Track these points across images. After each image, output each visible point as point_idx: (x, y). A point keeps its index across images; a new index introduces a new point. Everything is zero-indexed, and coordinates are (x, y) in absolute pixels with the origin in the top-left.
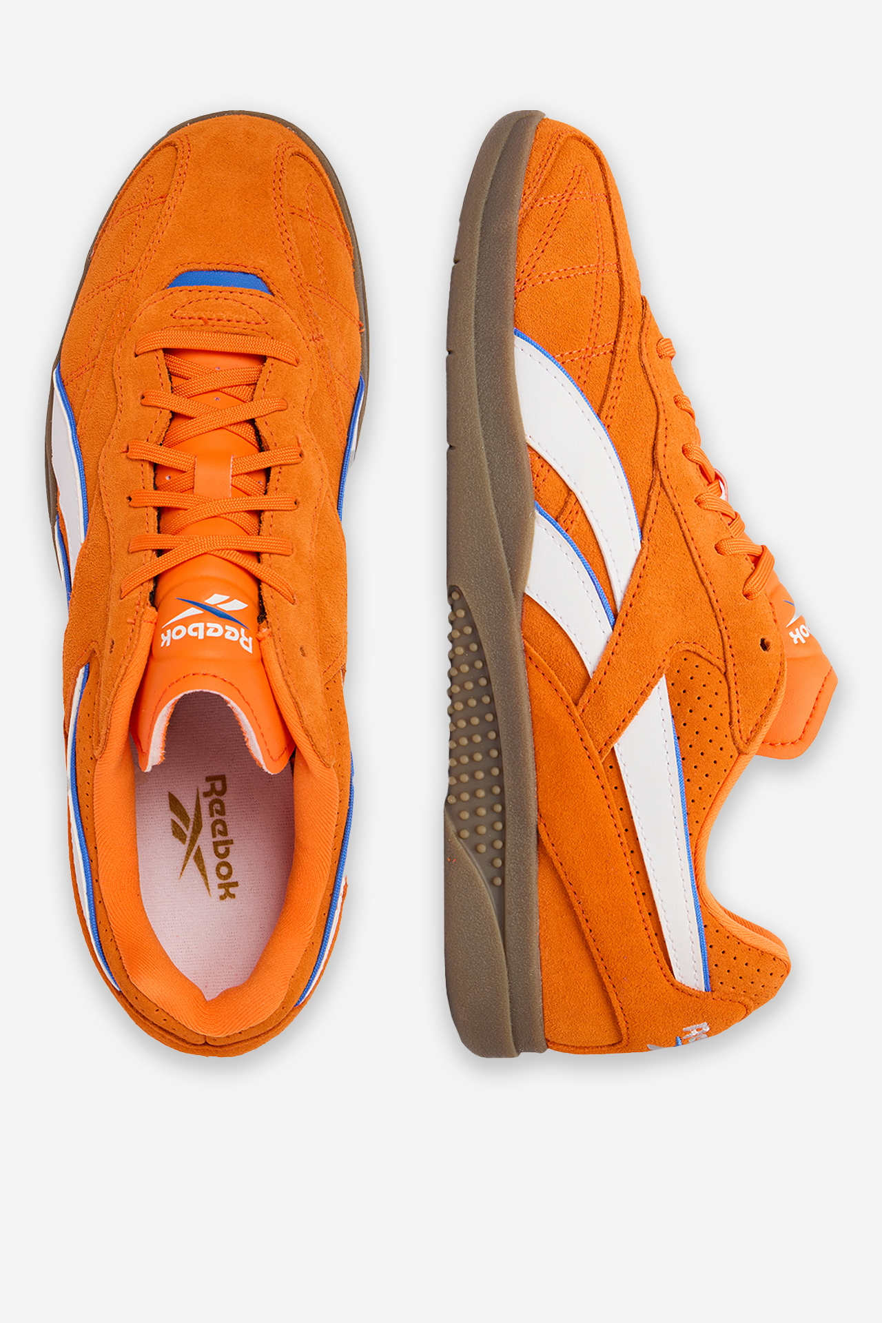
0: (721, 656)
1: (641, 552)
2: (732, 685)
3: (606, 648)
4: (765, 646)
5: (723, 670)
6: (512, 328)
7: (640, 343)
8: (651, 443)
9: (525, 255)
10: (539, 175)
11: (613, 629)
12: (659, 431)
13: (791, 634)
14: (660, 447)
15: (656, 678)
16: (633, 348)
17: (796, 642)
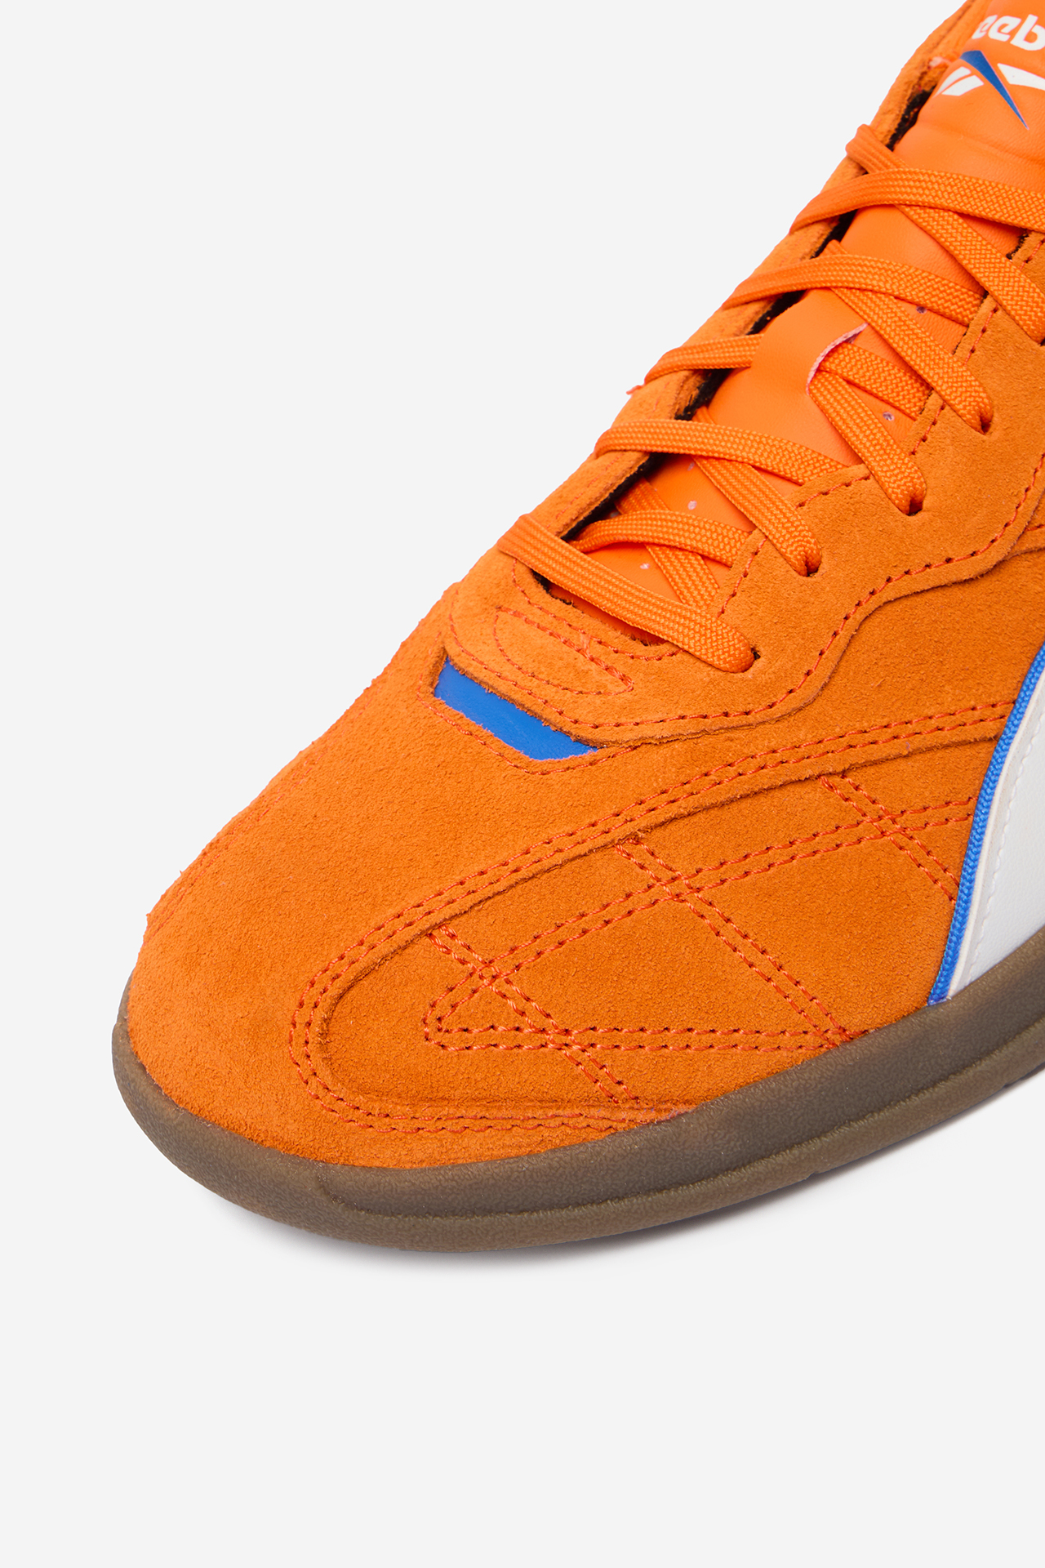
6: (933, 1012)
7: (781, 718)
12: (927, 586)
16: (801, 731)
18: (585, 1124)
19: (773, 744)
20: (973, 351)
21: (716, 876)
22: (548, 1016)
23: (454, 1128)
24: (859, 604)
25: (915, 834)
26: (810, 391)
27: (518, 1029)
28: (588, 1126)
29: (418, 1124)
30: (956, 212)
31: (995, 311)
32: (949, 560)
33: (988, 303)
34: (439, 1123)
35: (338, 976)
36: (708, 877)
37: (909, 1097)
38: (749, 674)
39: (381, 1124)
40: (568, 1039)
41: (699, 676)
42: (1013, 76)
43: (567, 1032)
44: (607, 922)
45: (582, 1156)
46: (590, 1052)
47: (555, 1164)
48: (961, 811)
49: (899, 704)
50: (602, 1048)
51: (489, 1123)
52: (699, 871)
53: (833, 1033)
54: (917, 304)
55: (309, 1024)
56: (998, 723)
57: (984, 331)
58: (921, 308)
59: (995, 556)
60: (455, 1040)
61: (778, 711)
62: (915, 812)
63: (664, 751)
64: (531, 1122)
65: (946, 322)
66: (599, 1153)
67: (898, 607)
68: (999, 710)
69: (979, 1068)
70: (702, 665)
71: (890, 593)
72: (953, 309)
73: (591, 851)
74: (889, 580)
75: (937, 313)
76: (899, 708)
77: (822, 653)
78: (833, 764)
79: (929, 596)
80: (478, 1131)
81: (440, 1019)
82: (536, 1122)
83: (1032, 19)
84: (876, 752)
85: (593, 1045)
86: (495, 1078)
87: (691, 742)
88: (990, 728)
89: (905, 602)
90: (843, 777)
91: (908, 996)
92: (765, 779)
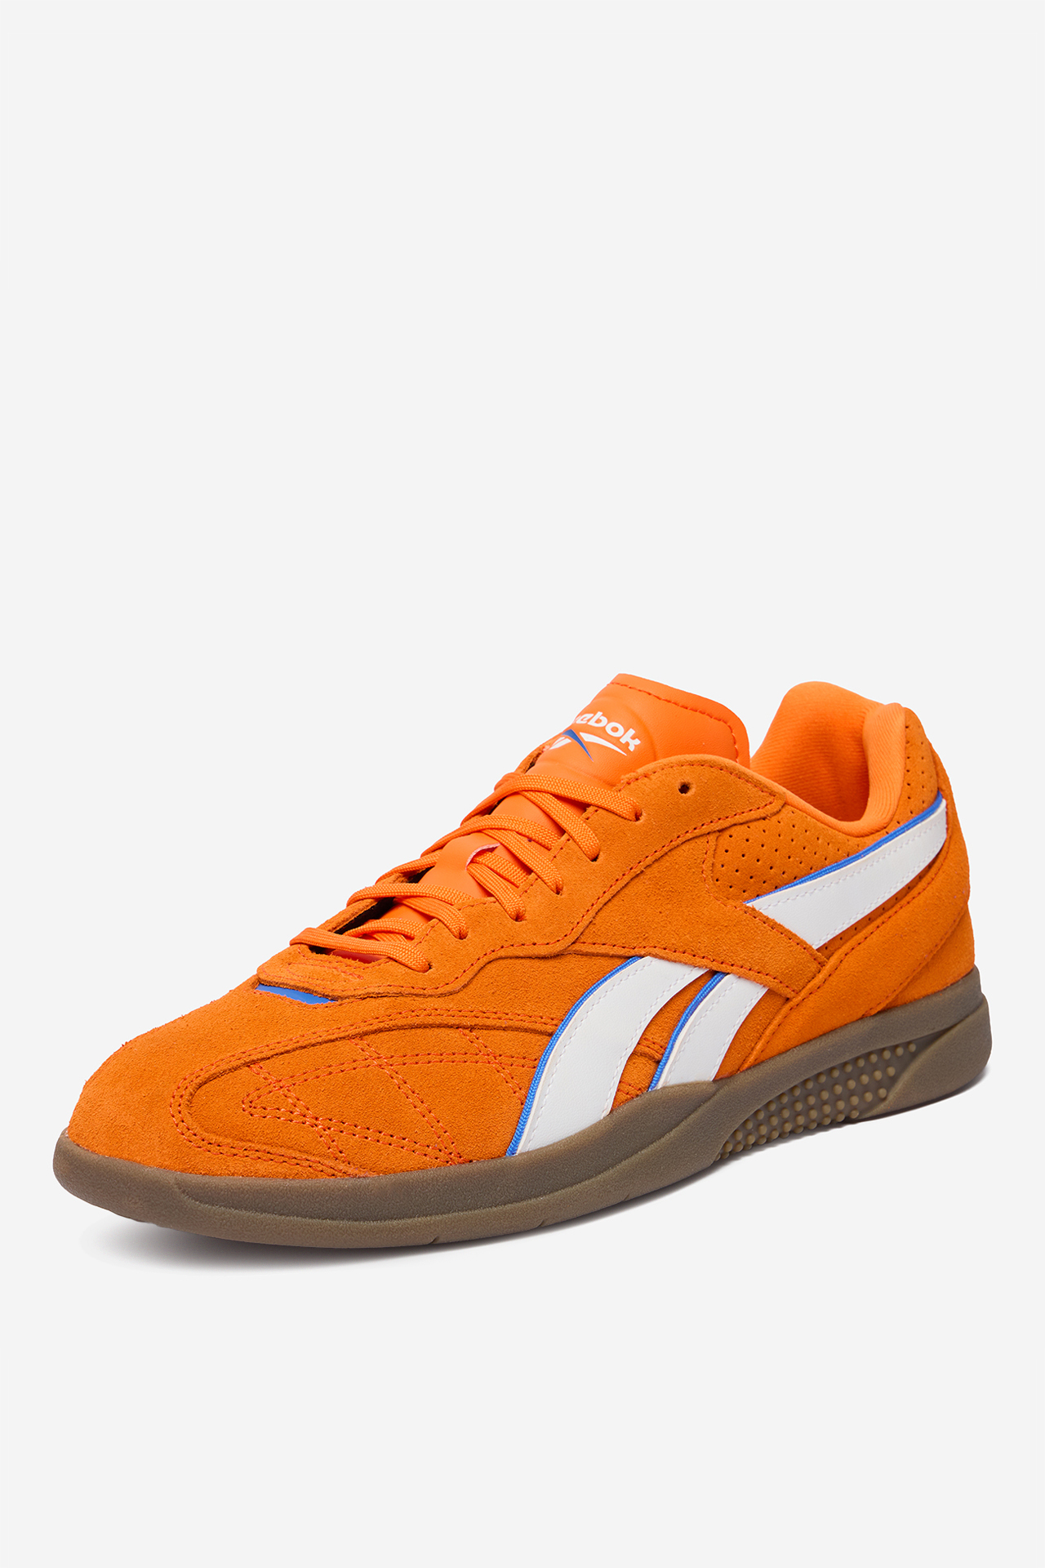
0: (704, 840)
1: (656, 956)
2: (730, 821)
3: (748, 979)
4: (684, 788)
5: (718, 834)
6: (508, 1159)
7: (441, 995)
8: (537, 963)
9: (416, 1160)
10: (299, 1162)
11: (728, 974)
12: (521, 955)
13: (632, 748)
14: (543, 951)
15: (755, 914)
16: (451, 1004)
17: (637, 742)
18: (321, 1169)
19: (436, 1006)
20: (555, 857)
21: (401, 1060)
22: (308, 1109)
23: (252, 1156)
24: (485, 955)
25: (506, 1067)
26: (467, 869)
27: (291, 1112)
28: (322, 1171)
29: (234, 1151)
30: (551, 794)
31: (568, 840)
32: (535, 944)
33: (565, 837)
34: (245, 1152)
35: (199, 1076)
36: (397, 1060)
37: (491, 1207)
38: (426, 974)
39: (215, 1148)
40: (317, 1122)
41: (400, 971)
42: (587, 737)
43: (317, 1119)
44: (342, 1071)
45: (317, 1184)
46: (327, 1132)
47: (303, 1186)
48: (532, 1064)
49: (503, 1004)
50: (334, 1130)
51: (272, 1157)
52: (392, 1057)
53: (455, 1156)
54: (528, 837)
55: (182, 1096)
56: (554, 1027)
57: (562, 849)
58: (530, 840)
59: (558, 948)
60: (258, 1112)
61: (440, 991)
62: (507, 1056)
63: (380, 1001)
64: (293, 1160)
65: (542, 848)
66: (326, 1185)
67: (505, 961)
68: (554, 1022)
69: (530, 1202)
70: (402, 966)
71: (502, 953)
72: (546, 842)
73: (337, 1039)
74: (502, 947)
75: (537, 842)
76: (502, 1006)
77: (464, 971)
78: (468, 1022)
79: (523, 961)
80: (264, 1160)
81: (251, 1102)
82: (296, 1161)
83: (600, 714)
84: (489, 1022)
85: (329, 1128)
86: (277, 1134)
87: (393, 999)
88: (549, 1028)
89: (510, 961)
90: (471, 1032)
91: (495, 1146)
92: (430, 1020)
